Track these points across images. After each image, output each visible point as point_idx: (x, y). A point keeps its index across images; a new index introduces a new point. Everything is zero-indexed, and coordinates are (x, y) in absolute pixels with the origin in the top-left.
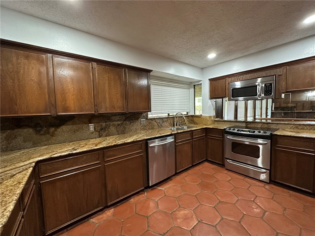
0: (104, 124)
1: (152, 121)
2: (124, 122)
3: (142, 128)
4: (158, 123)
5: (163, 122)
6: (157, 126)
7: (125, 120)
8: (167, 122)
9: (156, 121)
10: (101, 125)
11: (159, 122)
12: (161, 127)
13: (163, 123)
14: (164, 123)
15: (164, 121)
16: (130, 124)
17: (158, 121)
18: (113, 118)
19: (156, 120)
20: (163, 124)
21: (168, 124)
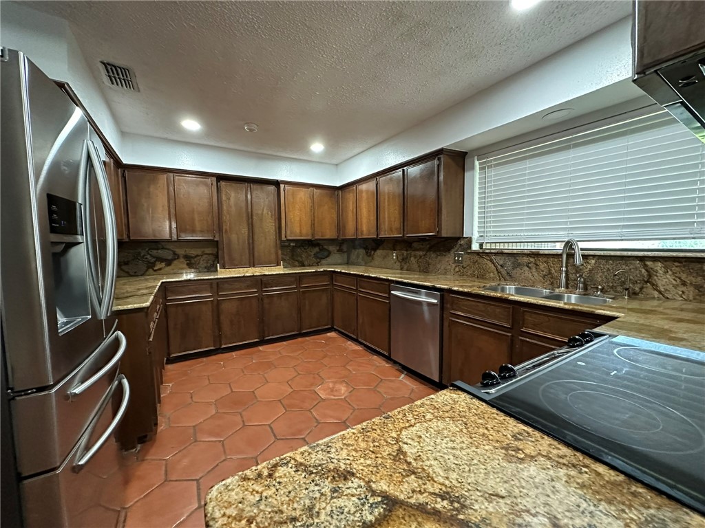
0: (405, 253)
1: (481, 259)
2: (428, 253)
3: (457, 269)
4: (499, 266)
5: (517, 265)
6: (496, 272)
7: (429, 250)
8: (534, 270)
9: (491, 261)
10: (403, 255)
11: (501, 262)
12: (508, 278)
13: (514, 268)
14: (518, 270)
15: (519, 265)
16: (437, 258)
17: (500, 260)
18: (415, 245)
19: (493, 257)
20: (515, 273)
21: (536, 274)
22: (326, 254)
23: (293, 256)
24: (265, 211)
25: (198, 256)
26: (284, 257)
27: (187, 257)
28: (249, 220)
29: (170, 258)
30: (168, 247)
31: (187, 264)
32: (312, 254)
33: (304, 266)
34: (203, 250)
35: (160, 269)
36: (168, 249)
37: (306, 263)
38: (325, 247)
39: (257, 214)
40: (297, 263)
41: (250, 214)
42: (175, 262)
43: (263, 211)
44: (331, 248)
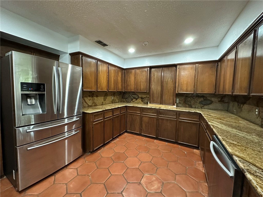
22: (209, 102)
23: (185, 101)
24: (169, 80)
25: (145, 98)
26: (180, 102)
27: (142, 98)
28: (161, 84)
29: (137, 98)
30: (136, 94)
31: (141, 100)
32: (198, 101)
33: (192, 107)
34: (146, 96)
35: (134, 101)
36: (137, 95)
37: (193, 106)
38: (209, 98)
39: (165, 81)
40: (187, 106)
41: (162, 82)
42: (138, 99)
43: (168, 79)
44: (213, 99)
